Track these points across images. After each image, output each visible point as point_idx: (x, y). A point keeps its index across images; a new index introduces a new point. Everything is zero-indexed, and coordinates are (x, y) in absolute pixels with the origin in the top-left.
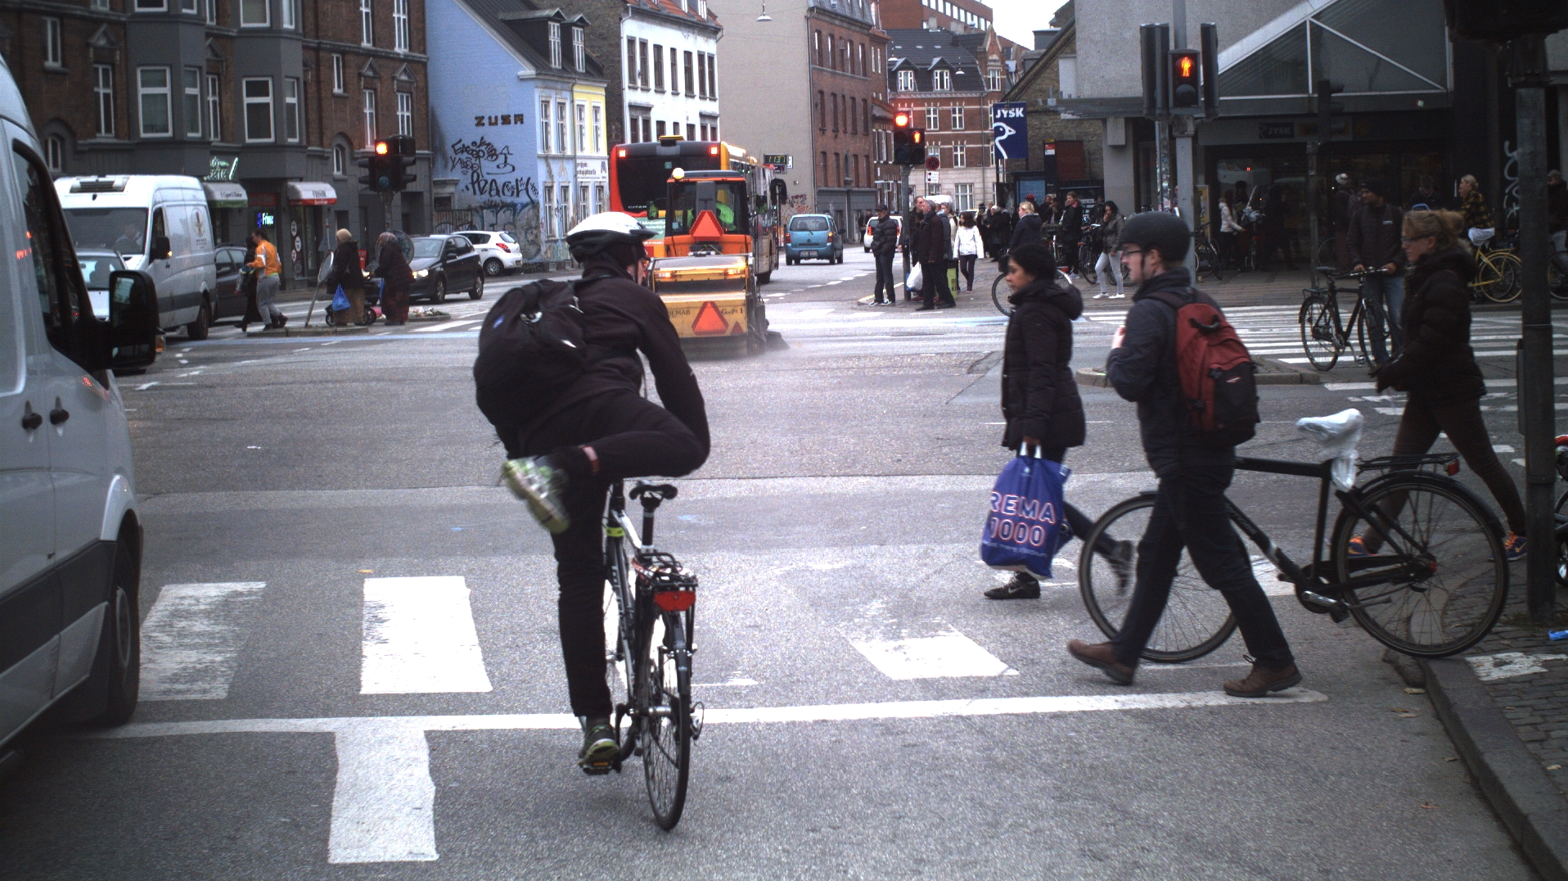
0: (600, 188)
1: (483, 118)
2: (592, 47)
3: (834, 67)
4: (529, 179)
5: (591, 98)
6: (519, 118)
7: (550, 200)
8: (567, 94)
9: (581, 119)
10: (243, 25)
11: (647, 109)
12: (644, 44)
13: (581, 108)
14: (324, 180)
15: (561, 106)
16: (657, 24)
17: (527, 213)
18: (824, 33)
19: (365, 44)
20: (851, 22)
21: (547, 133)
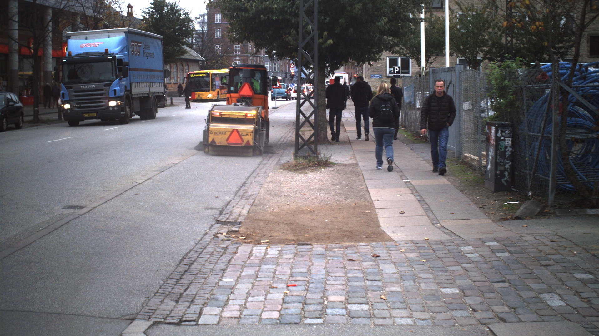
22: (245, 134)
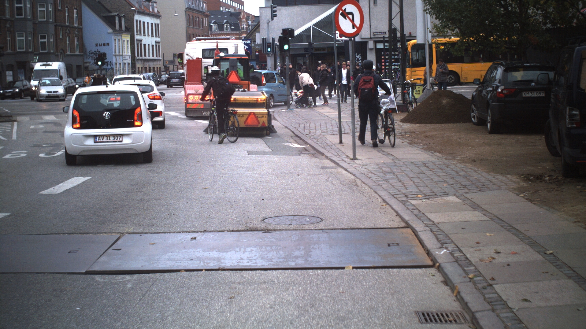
0: (129, 64)
1: (97, 44)
2: (126, 23)
3: (193, 26)
4: (111, 61)
5: (126, 38)
6: (108, 44)
7: (116, 67)
8: (120, 37)
9: (124, 44)
10: (39, 20)
11: (141, 41)
12: (140, 22)
13: (124, 41)
15: (119, 40)
16: (143, 15)
17: (110, 71)
18: (190, 15)
19: (67, 24)
20: (199, 11)
21: (115, 48)
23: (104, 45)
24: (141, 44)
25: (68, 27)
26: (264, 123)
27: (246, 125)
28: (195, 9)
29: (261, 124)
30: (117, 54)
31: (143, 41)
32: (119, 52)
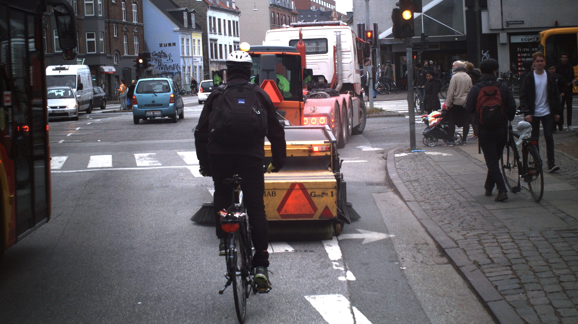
0: (200, 67)
1: (162, 44)
2: (197, 20)
3: (279, 25)
4: (178, 64)
5: (197, 37)
6: (174, 44)
7: (185, 71)
8: (189, 36)
9: (194, 44)
10: (86, 15)
11: (216, 40)
12: (214, 18)
13: (194, 40)
14: (111, 66)
15: (188, 40)
16: (219, 12)
17: (177, 75)
18: (275, 13)
19: (124, 20)
20: (285, 8)
21: (183, 49)
22: (318, 192)
23: (170, 45)
24: (216, 45)
25: (125, 23)
26: (327, 208)
27: (282, 216)
28: (281, 6)
29: (320, 210)
30: (186, 55)
31: (218, 41)
32: (188, 54)
